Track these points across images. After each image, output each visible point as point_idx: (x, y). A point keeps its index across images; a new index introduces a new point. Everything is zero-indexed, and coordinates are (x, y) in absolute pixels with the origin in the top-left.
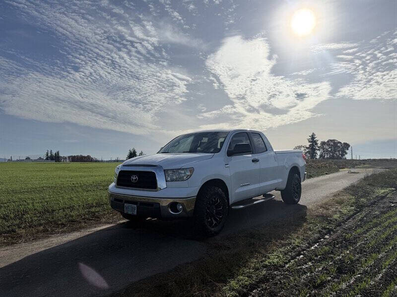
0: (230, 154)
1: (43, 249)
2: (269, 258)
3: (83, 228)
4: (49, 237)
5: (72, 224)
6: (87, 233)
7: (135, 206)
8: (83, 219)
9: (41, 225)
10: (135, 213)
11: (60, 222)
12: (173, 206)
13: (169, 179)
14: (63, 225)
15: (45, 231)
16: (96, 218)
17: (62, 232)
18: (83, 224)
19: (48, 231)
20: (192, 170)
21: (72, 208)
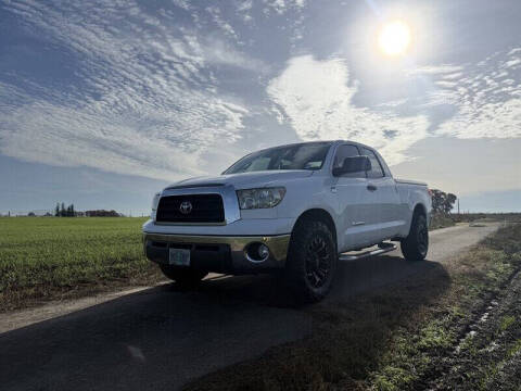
0: (337, 173)
1: (30, 323)
2: (424, 335)
3: (101, 291)
4: (42, 305)
5: (83, 286)
6: (107, 299)
7: (188, 252)
8: (101, 279)
9: (31, 286)
10: (188, 263)
11: (63, 283)
12: (253, 248)
13: (244, 205)
14: (68, 287)
15: (38, 296)
16: (122, 278)
17: (66, 298)
18: (101, 286)
19: (42, 295)
20: (282, 190)
21: (84, 264)
